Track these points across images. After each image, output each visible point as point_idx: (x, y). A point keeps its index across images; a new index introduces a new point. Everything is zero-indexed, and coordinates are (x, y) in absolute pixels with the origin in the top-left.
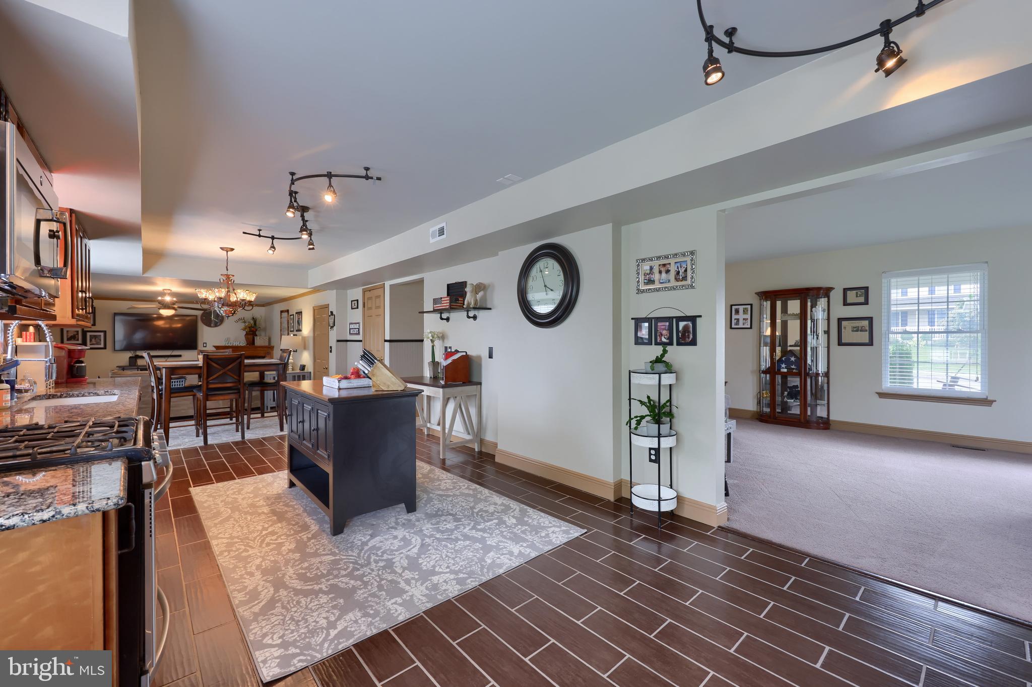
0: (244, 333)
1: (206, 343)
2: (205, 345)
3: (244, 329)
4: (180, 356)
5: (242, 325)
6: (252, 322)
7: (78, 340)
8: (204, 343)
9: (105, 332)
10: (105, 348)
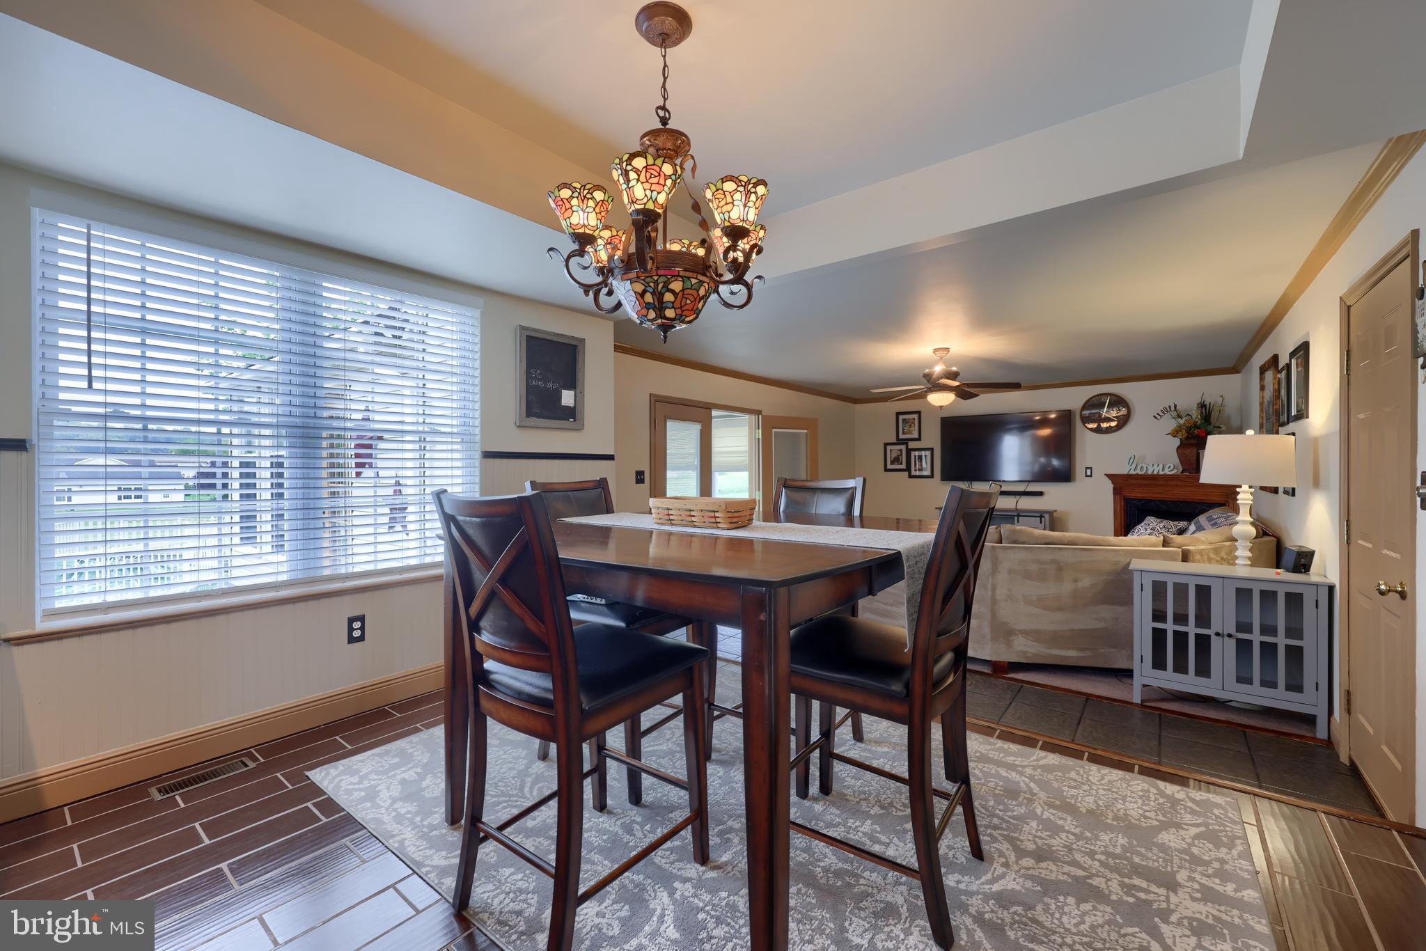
0: (1177, 442)
1: (1091, 468)
2: (1089, 473)
3: (1174, 434)
4: (1041, 494)
5: (1170, 424)
6: (1196, 414)
7: (901, 464)
8: (1087, 468)
9: (932, 450)
10: (932, 476)
